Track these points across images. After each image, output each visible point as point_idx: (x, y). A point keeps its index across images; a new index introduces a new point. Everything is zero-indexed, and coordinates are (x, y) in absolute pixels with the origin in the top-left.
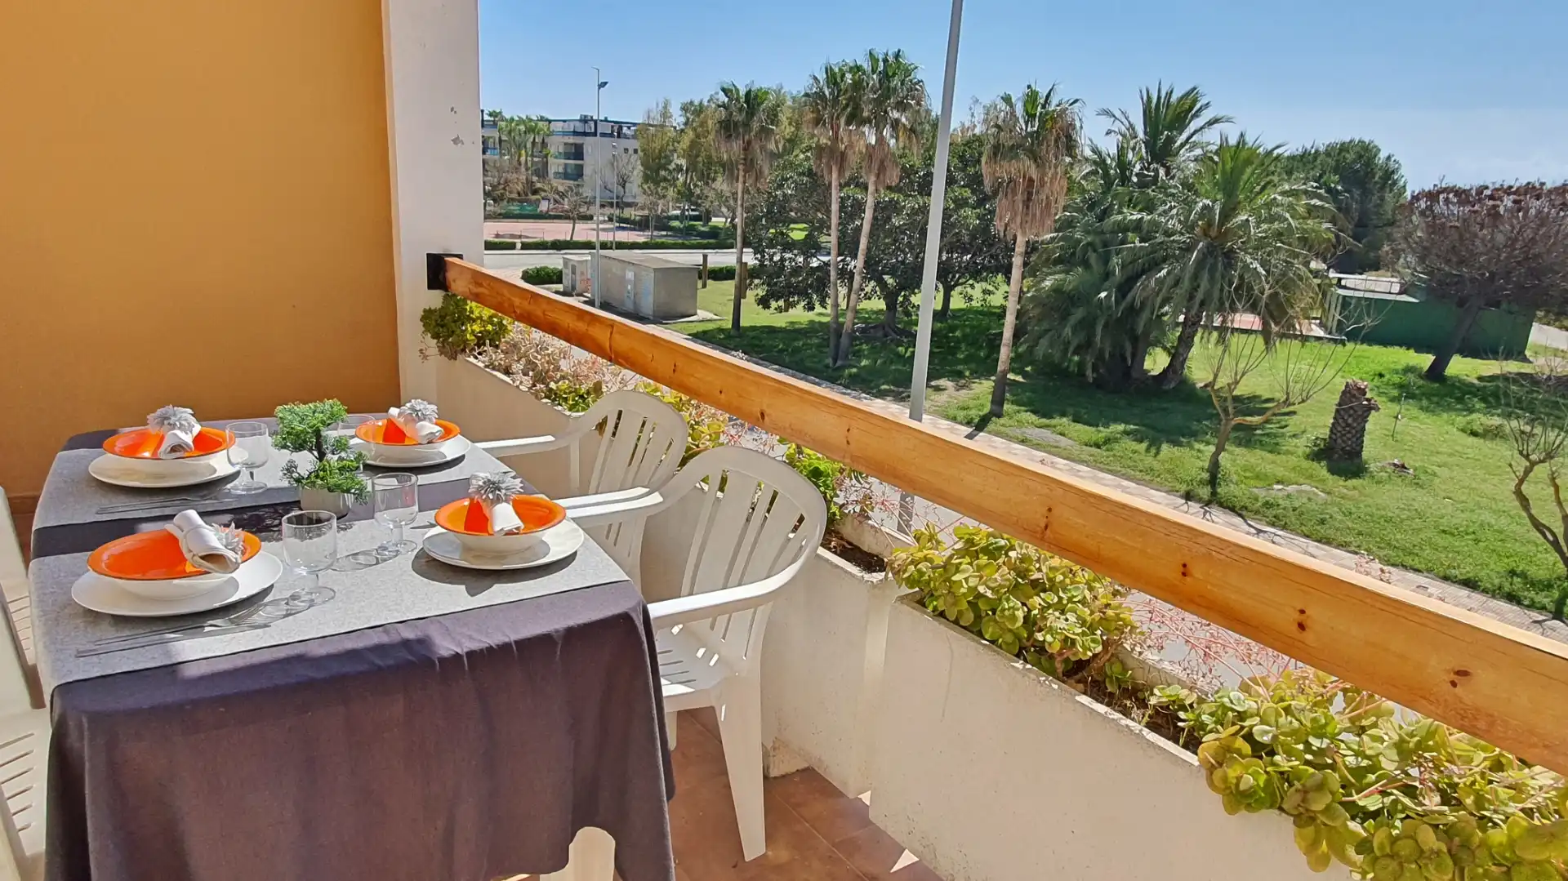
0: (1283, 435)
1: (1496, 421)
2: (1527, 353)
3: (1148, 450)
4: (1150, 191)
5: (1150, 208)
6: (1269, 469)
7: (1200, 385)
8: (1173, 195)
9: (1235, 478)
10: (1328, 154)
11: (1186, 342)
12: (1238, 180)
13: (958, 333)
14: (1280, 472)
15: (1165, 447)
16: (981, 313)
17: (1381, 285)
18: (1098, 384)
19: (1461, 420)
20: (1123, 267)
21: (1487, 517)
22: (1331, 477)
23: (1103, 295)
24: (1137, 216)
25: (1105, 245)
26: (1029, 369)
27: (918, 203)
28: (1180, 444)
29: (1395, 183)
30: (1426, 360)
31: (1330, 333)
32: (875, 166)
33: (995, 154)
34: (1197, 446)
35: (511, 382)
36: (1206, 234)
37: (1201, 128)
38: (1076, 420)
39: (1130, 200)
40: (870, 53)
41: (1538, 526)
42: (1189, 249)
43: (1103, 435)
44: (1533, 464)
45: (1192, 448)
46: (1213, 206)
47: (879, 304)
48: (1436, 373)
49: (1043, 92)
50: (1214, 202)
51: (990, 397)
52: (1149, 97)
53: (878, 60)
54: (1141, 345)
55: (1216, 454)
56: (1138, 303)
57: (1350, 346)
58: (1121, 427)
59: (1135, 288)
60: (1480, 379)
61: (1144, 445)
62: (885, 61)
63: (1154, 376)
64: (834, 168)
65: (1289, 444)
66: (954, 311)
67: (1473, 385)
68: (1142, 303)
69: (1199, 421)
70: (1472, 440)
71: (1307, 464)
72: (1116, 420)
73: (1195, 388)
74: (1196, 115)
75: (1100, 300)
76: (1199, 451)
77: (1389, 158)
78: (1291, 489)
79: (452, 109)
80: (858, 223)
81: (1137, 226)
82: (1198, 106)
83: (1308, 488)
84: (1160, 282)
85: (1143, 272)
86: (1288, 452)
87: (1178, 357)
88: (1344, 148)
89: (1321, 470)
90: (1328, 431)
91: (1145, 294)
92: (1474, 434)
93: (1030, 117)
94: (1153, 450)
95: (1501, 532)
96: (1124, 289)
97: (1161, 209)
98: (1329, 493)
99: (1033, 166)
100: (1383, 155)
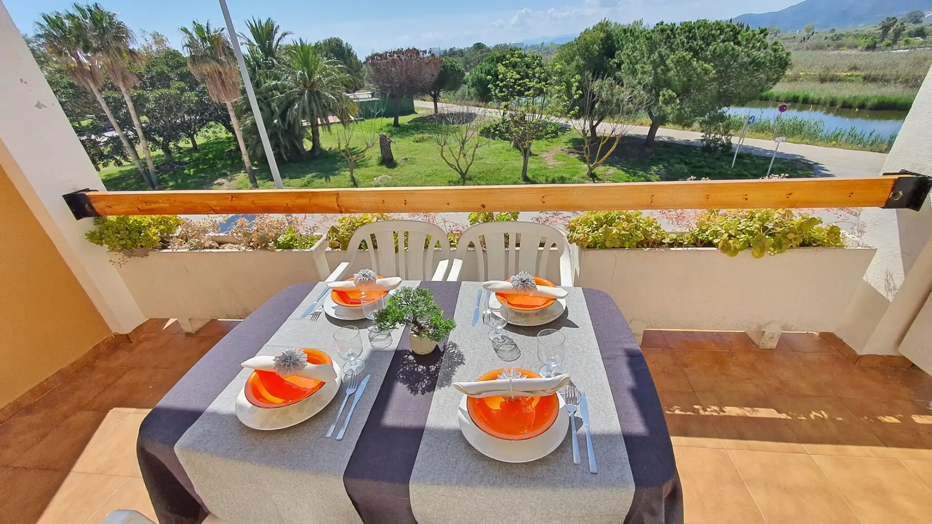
0: (366, 160)
1: (421, 136)
2: (415, 110)
3: (326, 181)
4: (273, 70)
5: (277, 78)
6: (370, 173)
7: (328, 149)
8: (284, 70)
9: (361, 180)
10: (325, 44)
11: (315, 133)
12: (308, 60)
13: (210, 156)
14: (374, 173)
15: (331, 177)
16: (214, 143)
17: (364, 95)
18: (290, 160)
19: (412, 138)
20: (278, 107)
21: (435, 167)
22: (389, 170)
23: (275, 121)
24: (274, 83)
25: (266, 99)
26: (256, 162)
27: (158, 94)
28: (336, 175)
29: (352, 54)
30: (391, 120)
31: (357, 118)
32: (120, 77)
33: (194, 61)
34: (342, 173)
35: (238, 250)
36: (305, 86)
37: (281, 38)
38: (291, 178)
39: (267, 76)
40: (75, 5)
41: (450, 164)
42: (301, 94)
43: (305, 181)
44: (442, 146)
45: (341, 175)
46: (304, 73)
47: (160, 152)
48: (396, 124)
49: (204, 25)
50: (304, 72)
51: (249, 180)
52: (252, 26)
53: (85, 10)
54: (300, 138)
55: (352, 174)
56: (292, 122)
57: (367, 121)
58: (310, 175)
59: (288, 116)
60: (409, 122)
61: (324, 179)
62: (90, 10)
63: (309, 151)
64: (89, 80)
65: (370, 163)
66: (200, 145)
67: (407, 126)
68: (294, 122)
69: (336, 163)
70: (417, 144)
71: (380, 167)
72: (307, 173)
73: (327, 152)
74: (276, 32)
75: (275, 124)
76: (344, 175)
77: (347, 44)
78: (379, 178)
79: (21, 80)
80: (124, 111)
81: (276, 88)
82: (274, 29)
83: (383, 176)
84: (297, 110)
85: (288, 108)
86: (371, 166)
87: (315, 140)
88: (330, 41)
89: (384, 168)
90: (380, 154)
91: (293, 117)
92: (417, 142)
93: (204, 39)
94: (328, 180)
95: (441, 170)
96: (283, 116)
97: (283, 78)
98: (391, 175)
99: (219, 65)
100: (344, 43)
